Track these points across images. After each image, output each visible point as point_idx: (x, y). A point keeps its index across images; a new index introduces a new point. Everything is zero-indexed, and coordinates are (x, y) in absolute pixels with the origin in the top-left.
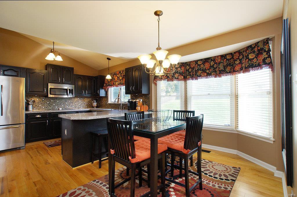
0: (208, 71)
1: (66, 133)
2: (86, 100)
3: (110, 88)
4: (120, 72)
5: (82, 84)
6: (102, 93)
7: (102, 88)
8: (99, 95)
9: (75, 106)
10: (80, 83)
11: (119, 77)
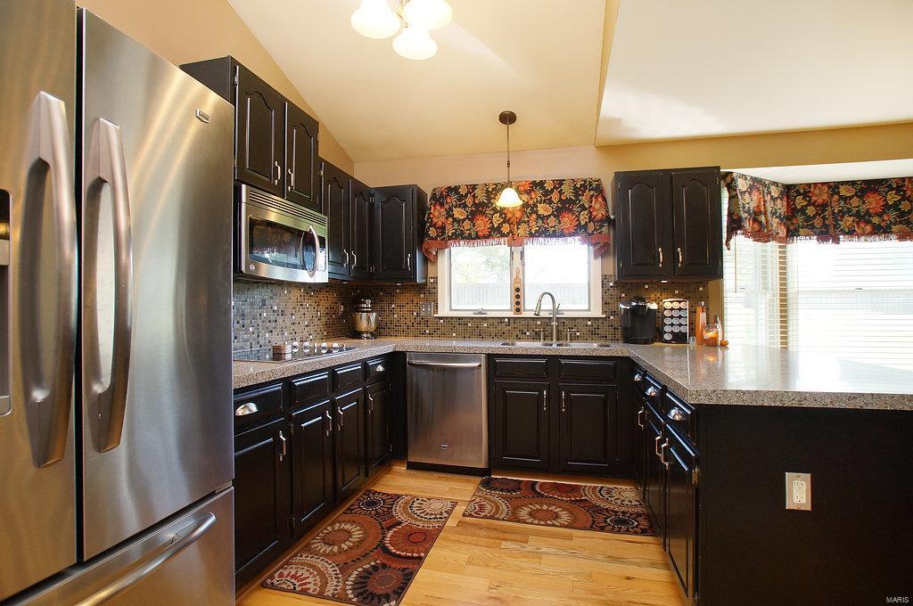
0: (876, 220)
4: (538, 185)
7: (419, 247)
11: (531, 202)
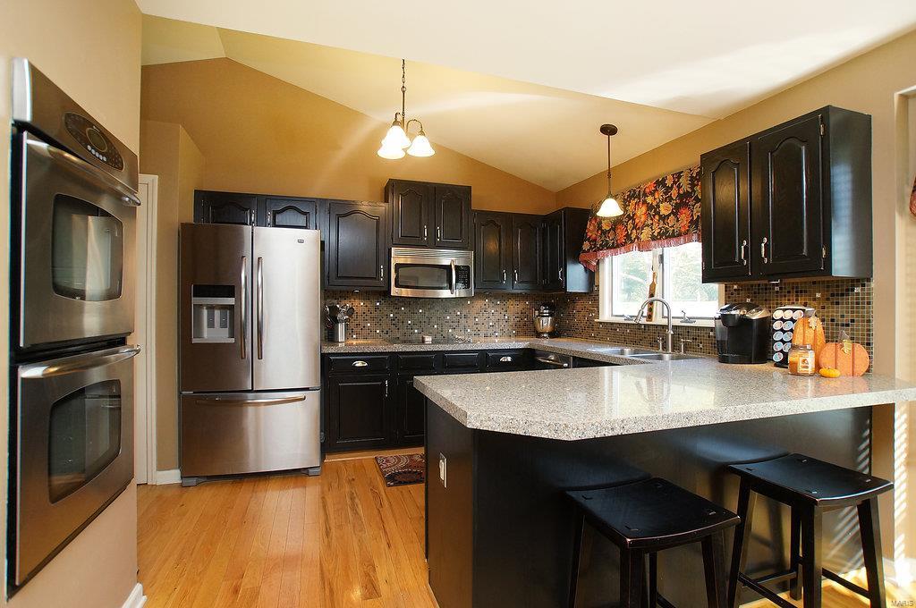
1: (443, 475)
2: (515, 308)
3: (607, 260)
4: (660, 183)
5: (500, 246)
6: (575, 277)
7: (576, 260)
8: (561, 286)
9: (475, 327)
10: (492, 246)
11: (654, 204)
